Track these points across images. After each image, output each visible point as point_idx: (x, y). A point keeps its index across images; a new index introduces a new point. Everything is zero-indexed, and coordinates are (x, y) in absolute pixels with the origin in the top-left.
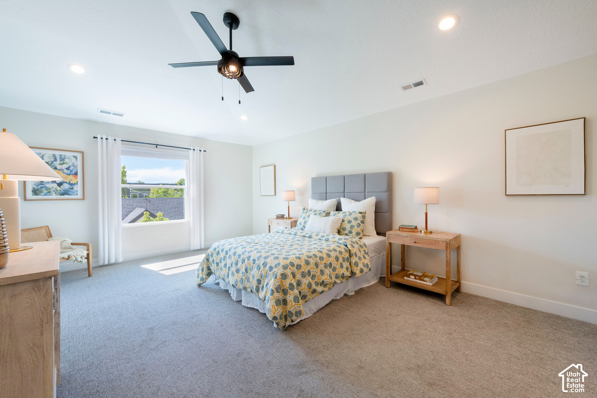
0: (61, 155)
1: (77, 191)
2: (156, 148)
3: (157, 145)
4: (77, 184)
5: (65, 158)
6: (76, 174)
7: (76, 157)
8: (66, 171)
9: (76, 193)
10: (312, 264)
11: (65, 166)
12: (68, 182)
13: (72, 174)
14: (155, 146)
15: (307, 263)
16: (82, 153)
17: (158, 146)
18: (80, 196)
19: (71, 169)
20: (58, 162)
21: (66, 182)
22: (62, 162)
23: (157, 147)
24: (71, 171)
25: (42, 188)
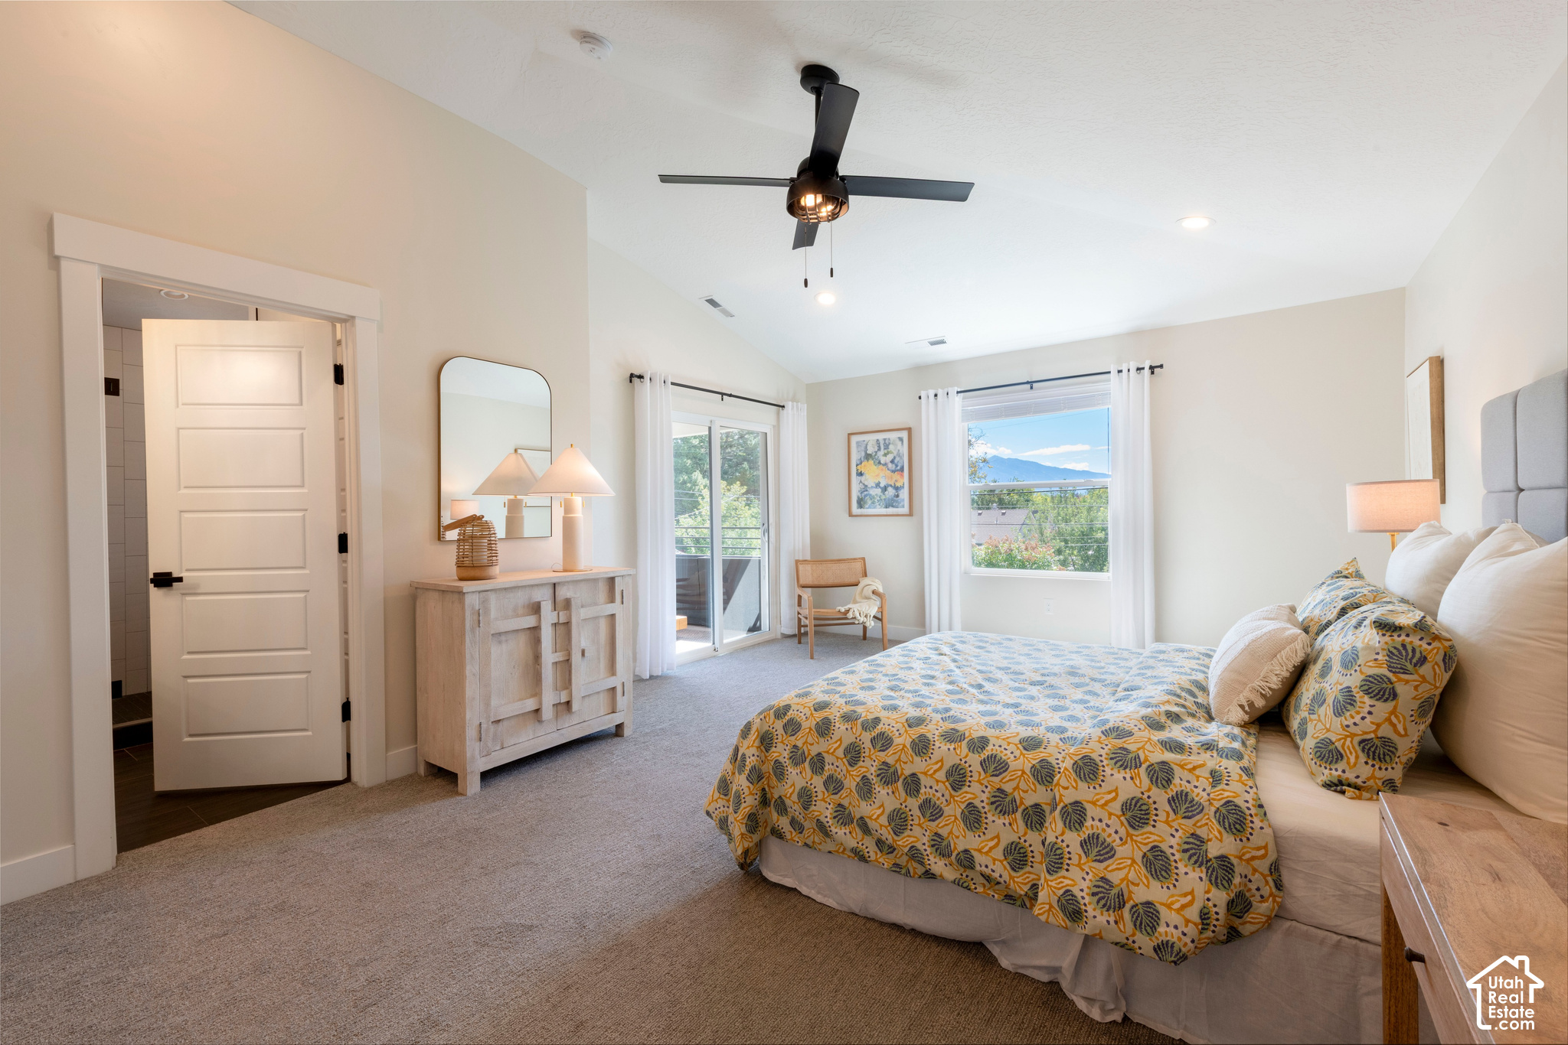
0: (885, 440)
1: (904, 500)
2: (1032, 391)
3: (1031, 383)
4: (903, 487)
5: (889, 444)
6: (902, 469)
7: (901, 439)
8: (890, 465)
9: (902, 504)
10: (834, 740)
11: (890, 457)
12: (893, 485)
13: (898, 470)
14: (1029, 386)
15: (824, 728)
16: (909, 430)
17: (1035, 385)
18: (905, 510)
19: (896, 461)
20: (882, 452)
21: (891, 486)
22: (886, 451)
23: (1032, 388)
24: (897, 466)
25: (866, 496)
